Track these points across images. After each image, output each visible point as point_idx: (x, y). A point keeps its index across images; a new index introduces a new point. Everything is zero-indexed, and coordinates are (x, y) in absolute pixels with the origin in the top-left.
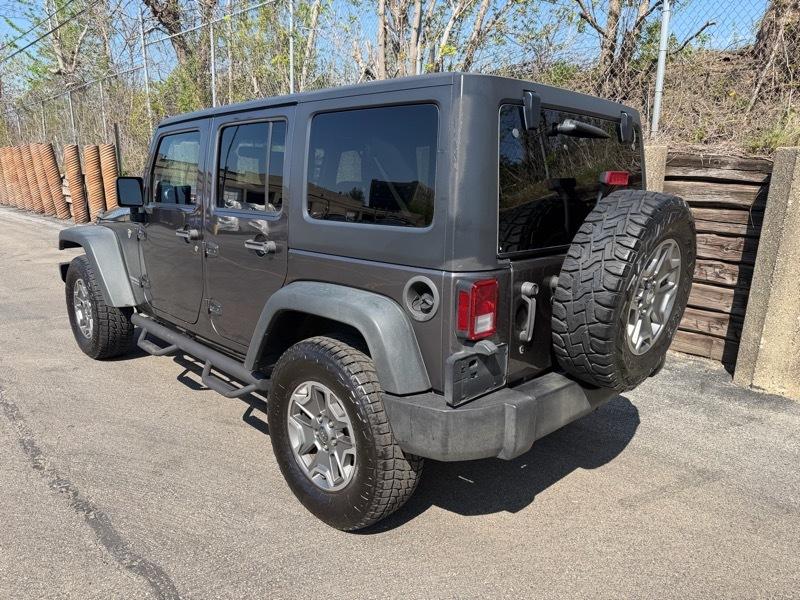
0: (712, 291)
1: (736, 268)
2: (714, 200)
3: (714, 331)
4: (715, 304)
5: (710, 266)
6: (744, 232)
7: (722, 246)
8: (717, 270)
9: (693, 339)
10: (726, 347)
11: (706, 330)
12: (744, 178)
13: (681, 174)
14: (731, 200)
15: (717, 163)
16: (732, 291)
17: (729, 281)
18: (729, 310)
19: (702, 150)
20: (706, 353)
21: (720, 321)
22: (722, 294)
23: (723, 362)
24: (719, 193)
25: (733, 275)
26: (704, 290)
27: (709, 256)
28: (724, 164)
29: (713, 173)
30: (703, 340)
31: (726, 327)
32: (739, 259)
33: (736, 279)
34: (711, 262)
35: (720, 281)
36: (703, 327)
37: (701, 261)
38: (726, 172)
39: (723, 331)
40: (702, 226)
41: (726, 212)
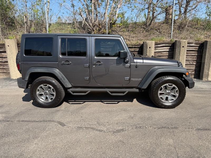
1: (195, 61)
3: (192, 73)
4: (192, 68)
6: (197, 55)
7: (193, 58)
8: (192, 62)
10: (194, 75)
12: (196, 46)
14: (194, 50)
17: (194, 64)
18: (194, 69)
21: (193, 71)
22: (193, 66)
24: (192, 48)
25: (195, 63)
26: (190, 66)
27: (191, 60)
28: (193, 43)
29: (191, 45)
31: (194, 72)
35: (193, 64)
37: (189, 61)
38: (193, 45)
39: (194, 73)
40: (190, 54)
41: (193, 52)
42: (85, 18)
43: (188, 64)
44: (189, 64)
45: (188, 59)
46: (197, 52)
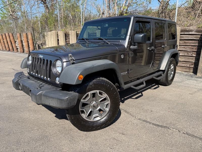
0: (190, 58)
1: (196, 53)
2: (191, 39)
3: (191, 66)
4: (191, 61)
5: (190, 53)
6: (197, 45)
7: (192, 48)
8: (191, 53)
9: (186, 68)
10: (193, 70)
11: (189, 66)
12: (197, 34)
13: (183, 33)
14: (194, 38)
15: (191, 31)
16: (195, 58)
17: (194, 56)
18: (194, 62)
19: (188, 28)
20: (189, 71)
21: (192, 64)
22: (192, 58)
23: (193, 73)
24: (192, 37)
25: (195, 54)
26: (189, 58)
27: (190, 51)
28: (193, 31)
29: (190, 33)
30: (188, 69)
31: (193, 65)
32: (196, 51)
33: (196, 55)
34: (190, 52)
35: (192, 56)
36: (188, 66)
37: (188, 52)
38: (193, 33)
39: (193, 66)
40: (188, 44)
41: (193, 41)
42: (102, 13)
43: (186, 55)
44: (187, 55)
45: (186, 50)
46: (198, 41)
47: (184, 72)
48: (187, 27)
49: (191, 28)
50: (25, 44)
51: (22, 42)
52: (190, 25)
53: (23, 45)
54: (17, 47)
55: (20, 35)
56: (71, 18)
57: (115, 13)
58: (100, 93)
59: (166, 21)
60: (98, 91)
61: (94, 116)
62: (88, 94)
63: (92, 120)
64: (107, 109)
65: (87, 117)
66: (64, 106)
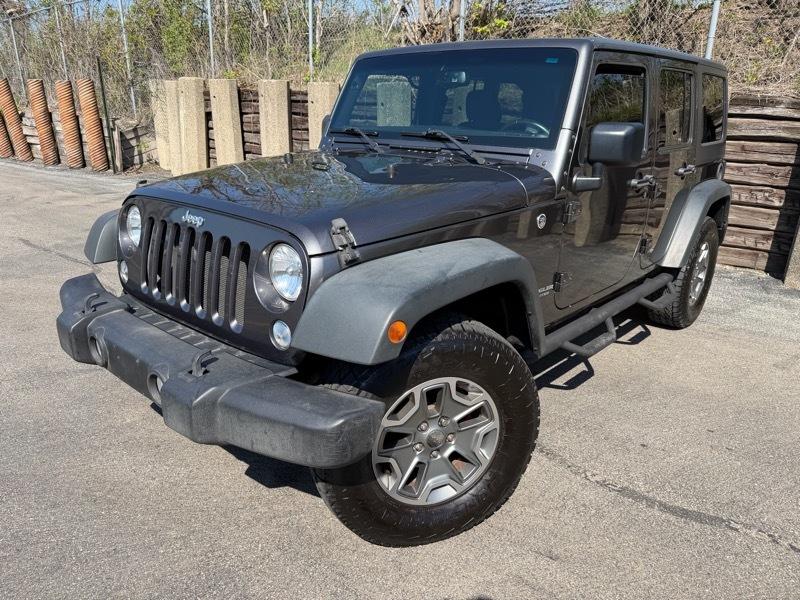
0: (760, 212)
1: (783, 192)
2: (768, 134)
3: (760, 246)
4: (762, 223)
5: (761, 191)
6: (793, 162)
7: (772, 174)
8: (767, 194)
9: (741, 254)
10: (769, 259)
11: (752, 245)
12: (795, 115)
13: (739, 112)
14: (783, 134)
15: (773, 103)
16: (778, 212)
17: (777, 203)
18: (774, 228)
19: (759, 91)
20: (751, 264)
21: (766, 238)
22: (769, 214)
23: (766, 271)
24: (772, 129)
25: (781, 198)
26: (753, 212)
27: (761, 183)
28: (779, 103)
29: (768, 111)
30: (750, 254)
31: (770, 242)
32: (786, 184)
33: (783, 201)
34: (761, 188)
35: (768, 203)
36: (750, 243)
37: (752, 187)
38: (779, 111)
39: (768, 245)
40: (756, 157)
41: (778, 144)
42: (400, 8)
43: (743, 199)
44: (748, 200)
45: (745, 179)
46: (796, 145)
47: (733, 268)
48: (755, 84)
49: (772, 90)
50: (63, 128)
51: (50, 120)
52: (769, 78)
53: (53, 133)
54: (30, 140)
55: (43, 89)
56: (266, 25)
57: (455, 11)
58: (462, 390)
59: (696, 63)
60: (452, 381)
61: (430, 482)
62: (412, 394)
63: (420, 501)
64: (486, 454)
65: (403, 487)
66: (325, 459)
